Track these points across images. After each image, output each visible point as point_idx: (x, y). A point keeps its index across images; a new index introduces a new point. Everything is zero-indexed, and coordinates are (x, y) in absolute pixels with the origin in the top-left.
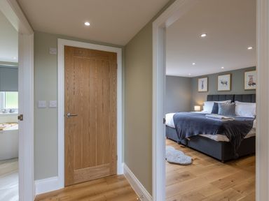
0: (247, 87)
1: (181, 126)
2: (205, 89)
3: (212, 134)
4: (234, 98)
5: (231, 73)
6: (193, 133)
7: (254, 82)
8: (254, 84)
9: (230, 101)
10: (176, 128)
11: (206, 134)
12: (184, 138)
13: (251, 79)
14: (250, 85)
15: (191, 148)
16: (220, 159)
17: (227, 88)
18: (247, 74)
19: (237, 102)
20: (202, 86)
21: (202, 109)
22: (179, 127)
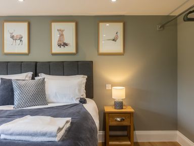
4: (36, 68)
7: (66, 41)
8: (65, 45)
9: (30, 74)
13: (62, 35)
14: (60, 45)
18: (55, 26)
19: (42, 76)
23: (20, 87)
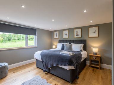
0: (76, 37)
1: (46, 60)
2: (58, 37)
3: (65, 65)
4: (70, 42)
5: (69, 30)
6: (53, 65)
8: (78, 35)
9: (69, 43)
10: (42, 61)
11: (61, 65)
12: (47, 67)
13: (77, 33)
14: (76, 35)
15: (51, 74)
16: (70, 81)
17: (67, 37)
18: (75, 30)
20: (56, 36)
21: (56, 48)
22: (44, 61)
23: (66, 46)
